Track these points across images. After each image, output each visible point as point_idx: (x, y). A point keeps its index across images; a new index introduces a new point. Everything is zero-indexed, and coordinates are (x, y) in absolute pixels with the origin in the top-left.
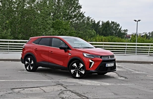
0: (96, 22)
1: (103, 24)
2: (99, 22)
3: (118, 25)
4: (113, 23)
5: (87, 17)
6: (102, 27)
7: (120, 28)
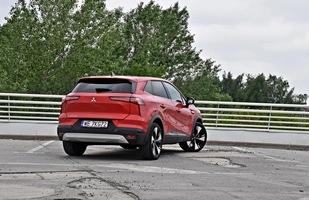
0: (234, 77)
1: (250, 81)
2: (240, 78)
3: (286, 84)
4: (272, 78)
5: (204, 59)
6: (247, 88)
7: (289, 90)
